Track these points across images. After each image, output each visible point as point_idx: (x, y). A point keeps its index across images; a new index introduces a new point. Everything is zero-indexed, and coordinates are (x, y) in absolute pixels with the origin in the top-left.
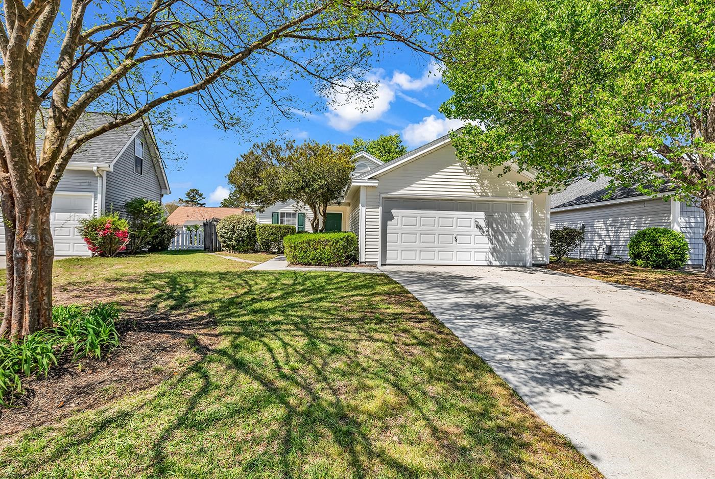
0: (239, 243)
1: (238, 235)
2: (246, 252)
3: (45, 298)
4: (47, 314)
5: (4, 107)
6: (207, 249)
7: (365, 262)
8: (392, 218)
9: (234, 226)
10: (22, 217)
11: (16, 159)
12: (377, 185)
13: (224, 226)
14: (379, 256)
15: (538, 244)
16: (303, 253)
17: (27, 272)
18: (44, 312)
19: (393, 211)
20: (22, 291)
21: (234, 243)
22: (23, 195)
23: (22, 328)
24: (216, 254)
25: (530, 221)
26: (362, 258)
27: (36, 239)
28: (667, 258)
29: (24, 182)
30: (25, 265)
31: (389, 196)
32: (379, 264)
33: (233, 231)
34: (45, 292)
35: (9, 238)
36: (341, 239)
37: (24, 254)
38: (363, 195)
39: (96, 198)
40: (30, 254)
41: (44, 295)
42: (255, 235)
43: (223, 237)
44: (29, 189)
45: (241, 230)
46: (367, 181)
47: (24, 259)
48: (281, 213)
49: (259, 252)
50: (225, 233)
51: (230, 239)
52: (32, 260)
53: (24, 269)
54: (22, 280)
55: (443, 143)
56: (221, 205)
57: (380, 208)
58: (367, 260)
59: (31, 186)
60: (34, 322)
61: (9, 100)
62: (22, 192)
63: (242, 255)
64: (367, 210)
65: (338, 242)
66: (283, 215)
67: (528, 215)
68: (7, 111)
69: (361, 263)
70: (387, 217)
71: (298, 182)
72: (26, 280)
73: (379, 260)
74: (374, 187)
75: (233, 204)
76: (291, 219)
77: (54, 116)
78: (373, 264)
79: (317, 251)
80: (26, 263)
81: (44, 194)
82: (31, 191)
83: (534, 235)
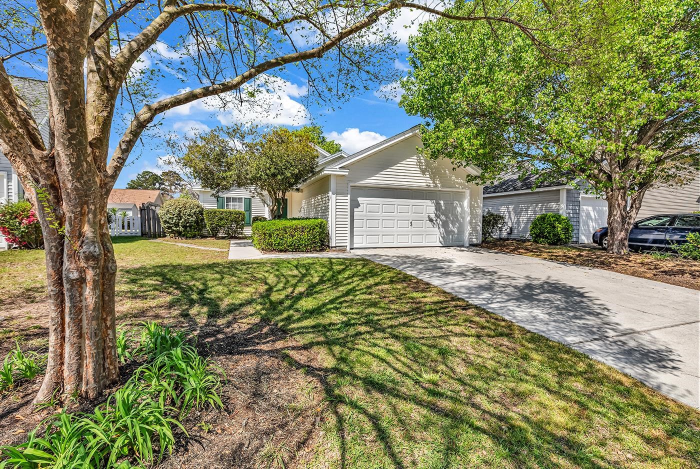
0: (186, 228)
1: (185, 220)
2: (194, 237)
3: (110, 332)
4: (113, 354)
5: (66, 43)
6: (145, 235)
7: (335, 247)
8: (358, 205)
9: (180, 212)
10: (75, 218)
11: (74, 131)
12: (347, 174)
13: (168, 211)
14: (348, 241)
15: (474, 229)
16: (279, 240)
17: (86, 299)
18: (108, 351)
19: (358, 199)
20: (80, 328)
21: (181, 229)
22: (78, 185)
23: (82, 381)
24: (159, 240)
25: (467, 209)
26: (333, 244)
27: (100, 250)
28: (559, 237)
29: (82, 166)
30: (82, 288)
31: (357, 184)
32: (348, 248)
33: (179, 216)
34: (109, 323)
35: (53, 250)
36: (317, 226)
37: (81, 272)
38: (333, 184)
39: (9, 179)
40: (90, 275)
41: (109, 329)
42: (203, 220)
43: (168, 222)
44: (88, 176)
45: (188, 215)
46: (338, 170)
47: (82, 280)
48: (227, 198)
49: (207, 237)
50: (170, 218)
51: (177, 225)
52: (94, 281)
53: (81, 295)
54: (77, 310)
55: (403, 137)
56: (128, 187)
57: (349, 196)
58: (337, 245)
59: (90, 172)
60: (99, 369)
61: (75, 33)
62: (78, 180)
63: (190, 241)
64: (337, 198)
65: (314, 229)
66: (228, 199)
67: (466, 203)
68: (69, 52)
69: (332, 247)
70: (355, 205)
71: (269, 169)
72: (84, 310)
73: (348, 245)
74: (344, 176)
75: (141, 186)
76: (237, 204)
77: (99, 70)
78: (343, 249)
79: (295, 238)
80: (84, 285)
81: (105, 184)
82: (89, 180)
83: (471, 223)
